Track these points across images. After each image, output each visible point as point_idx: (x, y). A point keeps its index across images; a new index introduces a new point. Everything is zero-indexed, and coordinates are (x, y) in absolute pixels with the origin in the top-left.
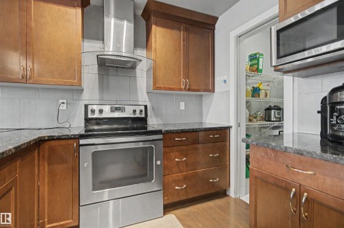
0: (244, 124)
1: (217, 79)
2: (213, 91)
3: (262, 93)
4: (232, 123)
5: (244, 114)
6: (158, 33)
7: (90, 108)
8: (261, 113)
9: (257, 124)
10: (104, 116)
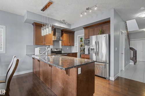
0: (80, 52)
1: (75, 43)
2: (74, 46)
3: (83, 46)
4: (78, 52)
5: (80, 50)
6: (65, 35)
7: (52, 49)
8: (83, 50)
9: (82, 52)
10: (55, 51)
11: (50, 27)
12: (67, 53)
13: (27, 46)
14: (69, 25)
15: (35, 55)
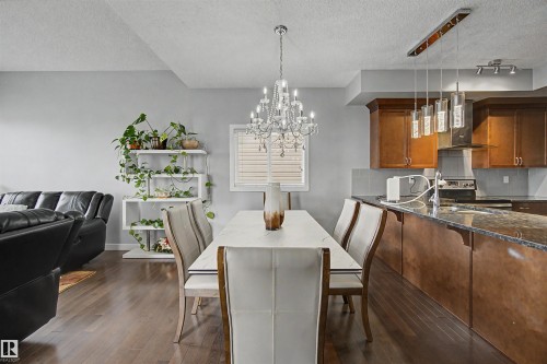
6: (492, 122)
10: (444, 188)
11: (459, 103)
12: (509, 202)
13: (354, 171)
14: (527, 73)
15: (388, 199)
